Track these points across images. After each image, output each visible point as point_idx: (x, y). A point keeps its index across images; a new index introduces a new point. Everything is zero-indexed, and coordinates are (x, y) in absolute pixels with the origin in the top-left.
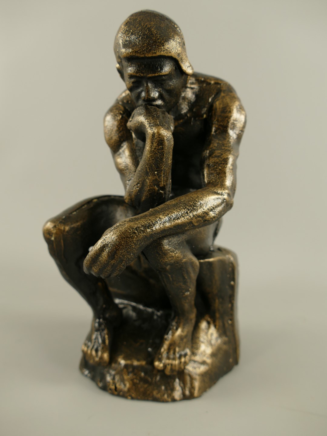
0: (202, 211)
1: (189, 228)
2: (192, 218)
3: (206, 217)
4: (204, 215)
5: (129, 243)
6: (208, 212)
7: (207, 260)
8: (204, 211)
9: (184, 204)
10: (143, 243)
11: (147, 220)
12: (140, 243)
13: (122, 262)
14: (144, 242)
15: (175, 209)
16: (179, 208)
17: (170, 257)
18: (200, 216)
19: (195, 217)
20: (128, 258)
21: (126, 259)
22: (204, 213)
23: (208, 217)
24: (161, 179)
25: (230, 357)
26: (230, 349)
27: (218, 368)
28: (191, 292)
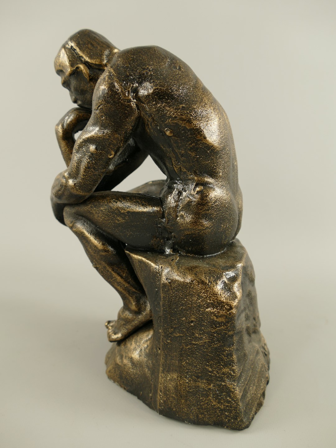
25: (151, 391)
26: (152, 382)
27: (130, 378)
28: (96, 267)
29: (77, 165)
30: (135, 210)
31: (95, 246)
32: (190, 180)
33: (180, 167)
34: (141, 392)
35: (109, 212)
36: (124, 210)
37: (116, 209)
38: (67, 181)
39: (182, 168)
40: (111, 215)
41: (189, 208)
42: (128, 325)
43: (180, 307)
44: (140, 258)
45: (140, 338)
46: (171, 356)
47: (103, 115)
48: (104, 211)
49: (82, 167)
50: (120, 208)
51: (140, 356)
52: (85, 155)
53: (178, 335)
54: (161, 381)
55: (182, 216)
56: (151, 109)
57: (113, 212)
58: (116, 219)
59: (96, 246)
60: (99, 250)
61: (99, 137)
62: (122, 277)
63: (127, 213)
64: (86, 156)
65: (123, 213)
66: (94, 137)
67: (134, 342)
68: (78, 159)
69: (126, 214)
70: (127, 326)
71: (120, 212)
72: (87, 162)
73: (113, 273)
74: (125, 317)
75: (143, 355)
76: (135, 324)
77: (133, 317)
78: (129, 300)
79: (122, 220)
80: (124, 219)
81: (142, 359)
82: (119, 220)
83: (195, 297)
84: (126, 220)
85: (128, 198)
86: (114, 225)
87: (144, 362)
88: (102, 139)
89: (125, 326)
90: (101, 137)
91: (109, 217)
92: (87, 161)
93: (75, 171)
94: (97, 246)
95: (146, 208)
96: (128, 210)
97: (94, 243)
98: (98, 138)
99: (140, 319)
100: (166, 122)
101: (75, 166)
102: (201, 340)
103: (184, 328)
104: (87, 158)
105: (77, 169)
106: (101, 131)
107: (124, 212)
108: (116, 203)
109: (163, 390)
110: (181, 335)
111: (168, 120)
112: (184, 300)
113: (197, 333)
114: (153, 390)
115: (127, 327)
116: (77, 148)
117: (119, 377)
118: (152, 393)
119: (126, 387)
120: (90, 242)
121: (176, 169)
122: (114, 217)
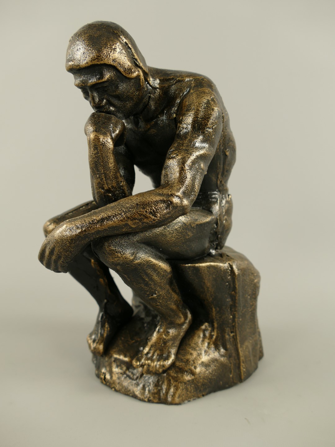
1: (126, 230)
2: (127, 220)
3: (144, 219)
5: (64, 241)
7: (197, 265)
8: (140, 213)
9: (122, 206)
10: (78, 242)
11: (82, 221)
12: (75, 242)
13: (61, 258)
14: (79, 241)
15: (111, 211)
16: (115, 209)
17: (116, 258)
18: (136, 219)
19: (130, 219)
20: (65, 255)
21: (64, 256)
24: (104, 182)
25: (231, 372)
26: (231, 364)
27: (208, 380)
28: (158, 295)
29: (192, 182)
30: (201, 222)
32: (225, 190)
34: (221, 382)
35: (183, 229)
36: (194, 224)
38: (182, 201)
40: (184, 231)
41: (228, 212)
42: (175, 342)
43: (245, 288)
44: (208, 264)
45: (195, 344)
46: (242, 331)
47: (214, 134)
48: (178, 229)
49: (197, 184)
50: (192, 223)
52: (198, 171)
53: (244, 310)
55: (226, 220)
57: (186, 229)
58: (187, 235)
64: (199, 173)
65: (193, 227)
66: (206, 154)
67: (192, 350)
68: (192, 177)
71: (191, 226)
73: (173, 293)
74: (172, 336)
76: (182, 336)
79: (191, 234)
80: (193, 232)
82: (189, 235)
84: (194, 234)
86: (184, 242)
89: (173, 345)
91: (182, 234)
92: (200, 178)
93: (190, 189)
95: (208, 218)
96: (196, 223)
98: (208, 156)
99: (185, 328)
101: (190, 183)
102: (253, 306)
104: (200, 175)
105: (192, 186)
106: (210, 149)
109: (244, 360)
113: (251, 302)
114: (233, 369)
116: (191, 165)
117: (194, 391)
118: (232, 373)
119: (204, 393)
120: (158, 269)
121: (219, 182)
122: (186, 233)
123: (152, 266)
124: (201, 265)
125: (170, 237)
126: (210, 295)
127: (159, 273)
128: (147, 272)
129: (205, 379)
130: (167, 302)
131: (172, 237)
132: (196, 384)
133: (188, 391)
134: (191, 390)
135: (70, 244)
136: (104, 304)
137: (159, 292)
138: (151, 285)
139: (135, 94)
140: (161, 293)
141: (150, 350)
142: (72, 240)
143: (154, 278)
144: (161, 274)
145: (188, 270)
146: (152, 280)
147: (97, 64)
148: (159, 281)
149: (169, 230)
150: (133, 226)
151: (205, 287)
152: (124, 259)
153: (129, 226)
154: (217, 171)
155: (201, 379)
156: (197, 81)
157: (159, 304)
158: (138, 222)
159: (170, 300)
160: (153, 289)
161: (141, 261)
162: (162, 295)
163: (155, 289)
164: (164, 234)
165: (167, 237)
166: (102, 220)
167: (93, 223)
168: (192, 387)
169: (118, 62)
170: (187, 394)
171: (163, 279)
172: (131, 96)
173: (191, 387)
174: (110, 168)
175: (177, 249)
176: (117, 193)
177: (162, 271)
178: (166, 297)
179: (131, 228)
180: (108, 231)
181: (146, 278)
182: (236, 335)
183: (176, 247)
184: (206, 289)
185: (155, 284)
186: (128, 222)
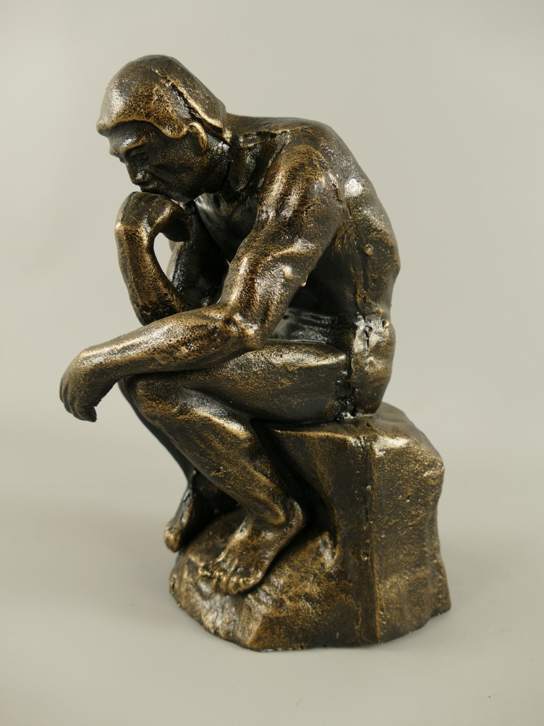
0: (168, 343)
2: (153, 353)
3: (175, 353)
4: (171, 349)
6: (178, 346)
8: (170, 343)
10: (93, 379)
14: (95, 379)
17: (150, 407)
18: (165, 351)
19: (157, 351)
20: (80, 396)
21: (78, 397)
22: (170, 347)
23: (178, 354)
24: (137, 295)
25: (358, 620)
26: (358, 607)
27: (312, 624)
28: (225, 473)
29: (260, 299)
30: (310, 364)
31: (233, 435)
32: (374, 313)
33: (365, 297)
34: (338, 634)
35: (269, 374)
36: (294, 366)
37: (282, 367)
38: (239, 329)
39: (367, 298)
40: (272, 377)
41: (379, 351)
43: (396, 483)
44: (322, 434)
46: (387, 555)
47: (312, 221)
48: (259, 373)
49: (271, 303)
50: (288, 365)
51: (319, 585)
52: (275, 282)
53: (394, 521)
54: (380, 595)
55: (371, 363)
56: (355, 217)
57: (275, 373)
58: (279, 383)
59: (235, 436)
60: (241, 441)
61: (301, 254)
62: (266, 475)
63: (298, 370)
64: (278, 284)
65: (292, 372)
66: (293, 253)
68: (263, 290)
69: (296, 372)
70: (267, 554)
71: (287, 370)
72: (279, 294)
73: (256, 473)
74: (261, 542)
75: (324, 580)
77: (275, 536)
78: (271, 510)
79: (288, 383)
80: (291, 380)
81: (326, 586)
82: (283, 383)
83: (412, 463)
84: (294, 382)
85: (294, 348)
86: (273, 393)
87: (333, 588)
88: (304, 257)
90: (303, 255)
91: (267, 381)
92: (280, 292)
93: (257, 311)
94: (237, 436)
96: (299, 365)
97: (233, 431)
98: (298, 256)
99: (289, 533)
100: (369, 235)
101: (257, 300)
102: (418, 517)
103: (400, 510)
104: (280, 288)
105: (260, 306)
106: (304, 245)
107: (293, 369)
108: (281, 356)
109: (384, 607)
110: (397, 520)
111: (372, 233)
112: (401, 472)
113: (413, 510)
114: (362, 617)
115: (267, 556)
116: (260, 271)
117: (285, 637)
118: (360, 622)
119: (303, 644)
120: (221, 432)
121: (359, 300)
122: (276, 380)
123: (209, 426)
124: (307, 434)
125: (243, 384)
126: (326, 486)
127: (224, 438)
128: (202, 435)
129: (307, 622)
130: (244, 486)
131: (248, 385)
132: (290, 626)
133: (274, 633)
134: (281, 634)
135: (84, 382)
136: (191, 476)
137: (225, 468)
138: (210, 455)
139: (195, 161)
140: (230, 470)
141: (227, 557)
142: (86, 375)
143: (214, 446)
144: (227, 440)
145: (287, 440)
146: (210, 447)
147: (125, 122)
148: (224, 451)
149: (240, 373)
150: (162, 362)
151: (317, 472)
152: (162, 411)
153: (157, 361)
154: (352, 281)
155: (299, 619)
156: (294, 134)
157: (230, 487)
158: (168, 357)
159: (252, 484)
160: (214, 462)
161: (190, 416)
162: (232, 473)
163: (219, 463)
164: (231, 378)
165: (236, 384)
166: (125, 349)
167: (112, 353)
168: (283, 629)
169: (155, 117)
170: (273, 638)
171: (232, 448)
172: (187, 164)
173: (280, 628)
174: (143, 275)
175: (260, 405)
176: (159, 311)
177: (228, 436)
178: (241, 478)
179: (160, 364)
180: (131, 366)
181: (202, 444)
182: (372, 561)
183: (258, 401)
184: (319, 475)
185: (217, 455)
186: (154, 356)
